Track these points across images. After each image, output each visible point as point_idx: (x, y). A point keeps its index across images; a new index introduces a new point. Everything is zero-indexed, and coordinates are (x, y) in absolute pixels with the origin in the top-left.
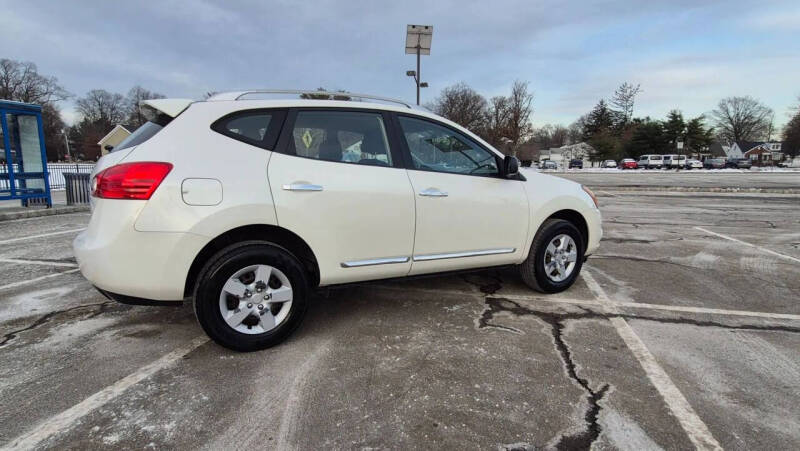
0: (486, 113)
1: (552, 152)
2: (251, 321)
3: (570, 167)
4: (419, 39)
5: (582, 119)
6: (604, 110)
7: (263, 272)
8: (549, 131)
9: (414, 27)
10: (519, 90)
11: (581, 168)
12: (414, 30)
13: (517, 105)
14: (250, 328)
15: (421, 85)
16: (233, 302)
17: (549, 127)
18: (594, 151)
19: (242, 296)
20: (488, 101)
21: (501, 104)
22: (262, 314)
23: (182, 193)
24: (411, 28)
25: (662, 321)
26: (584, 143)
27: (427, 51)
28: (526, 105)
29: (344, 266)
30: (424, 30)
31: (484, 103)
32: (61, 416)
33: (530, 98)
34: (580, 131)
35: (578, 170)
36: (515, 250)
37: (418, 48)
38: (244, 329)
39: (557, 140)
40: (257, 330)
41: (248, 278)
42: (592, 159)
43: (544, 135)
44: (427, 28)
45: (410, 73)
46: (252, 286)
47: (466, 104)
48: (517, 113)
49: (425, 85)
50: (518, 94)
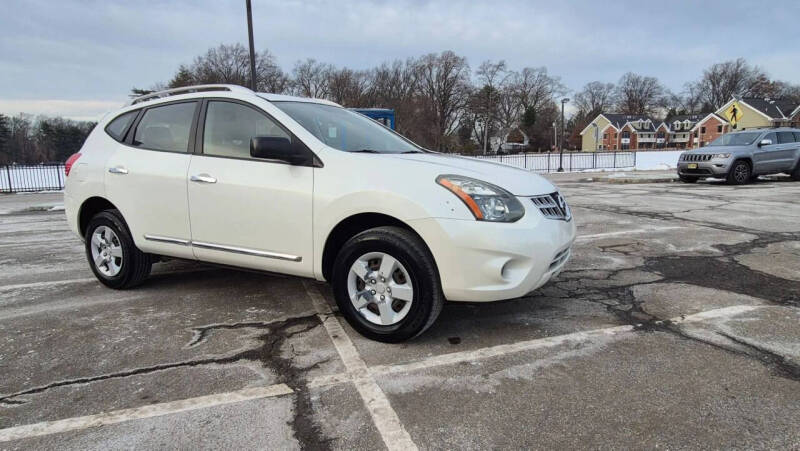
7: (108, 232)
14: (107, 270)
29: (145, 237)
36: (299, 260)
46: (104, 241)
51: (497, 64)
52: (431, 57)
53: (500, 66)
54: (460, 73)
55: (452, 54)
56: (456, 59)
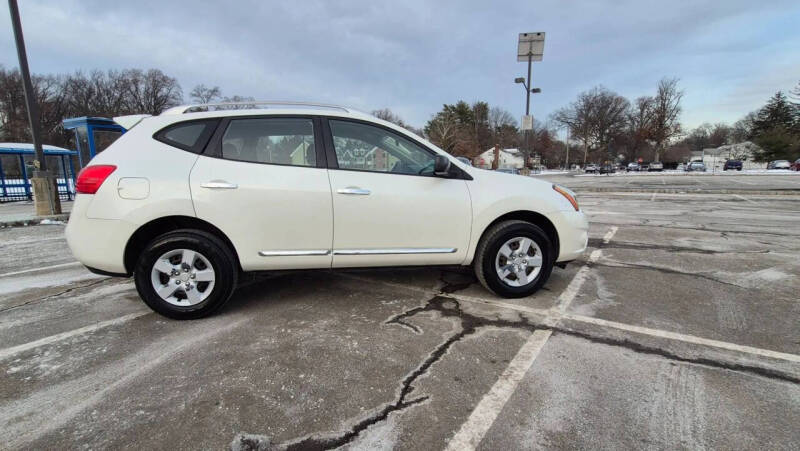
0: (630, 116)
1: (706, 153)
2: (180, 295)
3: (725, 169)
4: (531, 46)
5: (751, 115)
6: (781, 104)
7: (189, 256)
8: (707, 130)
9: (526, 35)
10: (666, 90)
11: (739, 169)
12: (527, 38)
13: (663, 105)
14: (179, 300)
15: (531, 91)
16: (164, 279)
17: (707, 126)
18: (761, 151)
19: (169, 274)
20: (631, 102)
21: (644, 104)
22: (188, 290)
23: (119, 189)
24: (523, 38)
25: (595, 340)
26: (749, 143)
27: (539, 58)
28: (674, 103)
29: (261, 254)
30: (536, 38)
31: (627, 104)
32: (11, 348)
33: (680, 95)
34: (748, 129)
35: (735, 172)
36: (454, 251)
37: (530, 55)
38: (173, 301)
39: (717, 139)
40: (184, 303)
41: (176, 260)
42: (758, 159)
43: (701, 135)
44: (539, 34)
45: (519, 81)
46: (178, 267)
47: (607, 107)
48: (663, 113)
49: (536, 91)
50: (664, 93)
51: (212, 88)
52: (136, 73)
53: (215, 92)
54: (172, 93)
55: (160, 73)
56: (165, 79)
